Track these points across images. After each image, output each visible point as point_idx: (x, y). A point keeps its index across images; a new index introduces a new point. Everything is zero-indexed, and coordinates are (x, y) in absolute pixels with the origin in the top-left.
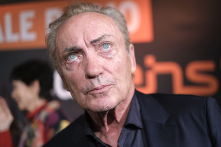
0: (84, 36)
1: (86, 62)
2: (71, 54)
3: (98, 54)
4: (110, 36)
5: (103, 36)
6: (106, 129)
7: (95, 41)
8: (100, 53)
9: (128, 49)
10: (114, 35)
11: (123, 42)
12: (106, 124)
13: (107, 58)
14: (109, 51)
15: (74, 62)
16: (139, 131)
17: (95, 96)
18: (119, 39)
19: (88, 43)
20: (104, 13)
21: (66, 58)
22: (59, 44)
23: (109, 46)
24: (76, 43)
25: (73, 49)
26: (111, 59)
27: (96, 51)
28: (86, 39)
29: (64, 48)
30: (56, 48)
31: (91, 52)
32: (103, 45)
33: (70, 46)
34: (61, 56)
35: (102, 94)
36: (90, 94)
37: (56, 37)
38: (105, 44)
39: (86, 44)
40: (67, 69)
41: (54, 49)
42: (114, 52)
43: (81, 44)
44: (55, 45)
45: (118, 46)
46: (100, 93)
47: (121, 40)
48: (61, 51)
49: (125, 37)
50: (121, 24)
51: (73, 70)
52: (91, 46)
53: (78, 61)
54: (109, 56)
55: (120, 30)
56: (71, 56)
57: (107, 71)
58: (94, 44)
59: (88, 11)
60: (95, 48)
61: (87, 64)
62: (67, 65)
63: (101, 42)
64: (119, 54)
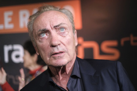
0: (50, 23)
1: (51, 38)
2: (42, 33)
3: (57, 34)
4: (65, 24)
5: (61, 24)
6: (60, 78)
7: (56, 26)
8: (59, 33)
9: (74, 32)
10: (67, 23)
11: (72, 28)
12: (60, 75)
13: (63, 36)
14: (64, 33)
15: (44, 38)
16: (79, 79)
17: (55, 58)
18: (70, 26)
19: (52, 27)
20: (61, 12)
21: (39, 35)
22: (36, 27)
23: (64, 29)
24: (46, 27)
25: (44, 30)
26: (65, 37)
27: (57, 32)
28: (51, 25)
29: (39, 30)
30: (34, 29)
31: (54, 32)
32: (61, 29)
33: (42, 28)
34: (37, 34)
35: (59, 57)
36: (52, 57)
37: (34, 24)
38: (62, 28)
39: (51, 27)
40: (40, 41)
41: (32, 30)
42: (67, 33)
43: (48, 27)
44: (33, 28)
45: (69, 30)
46: (58, 57)
47: (70, 27)
48: (37, 31)
49: (72, 26)
50: (70, 18)
51: (43, 42)
52: (54, 28)
53: (47, 37)
54: (64, 35)
55: (70, 21)
56: (42, 34)
57: (63, 44)
58: (56, 28)
59: (53, 10)
60: (56, 30)
61: (52, 39)
62: (40, 39)
63: (60, 27)
64: (69, 34)
